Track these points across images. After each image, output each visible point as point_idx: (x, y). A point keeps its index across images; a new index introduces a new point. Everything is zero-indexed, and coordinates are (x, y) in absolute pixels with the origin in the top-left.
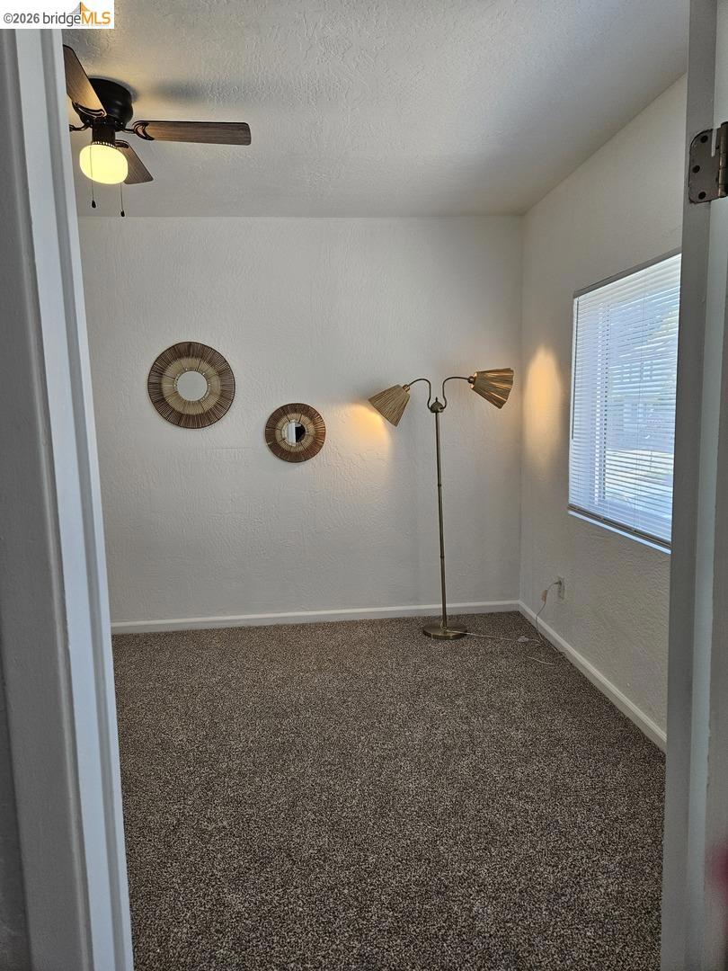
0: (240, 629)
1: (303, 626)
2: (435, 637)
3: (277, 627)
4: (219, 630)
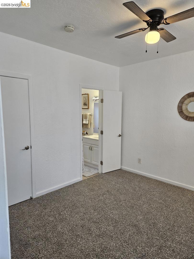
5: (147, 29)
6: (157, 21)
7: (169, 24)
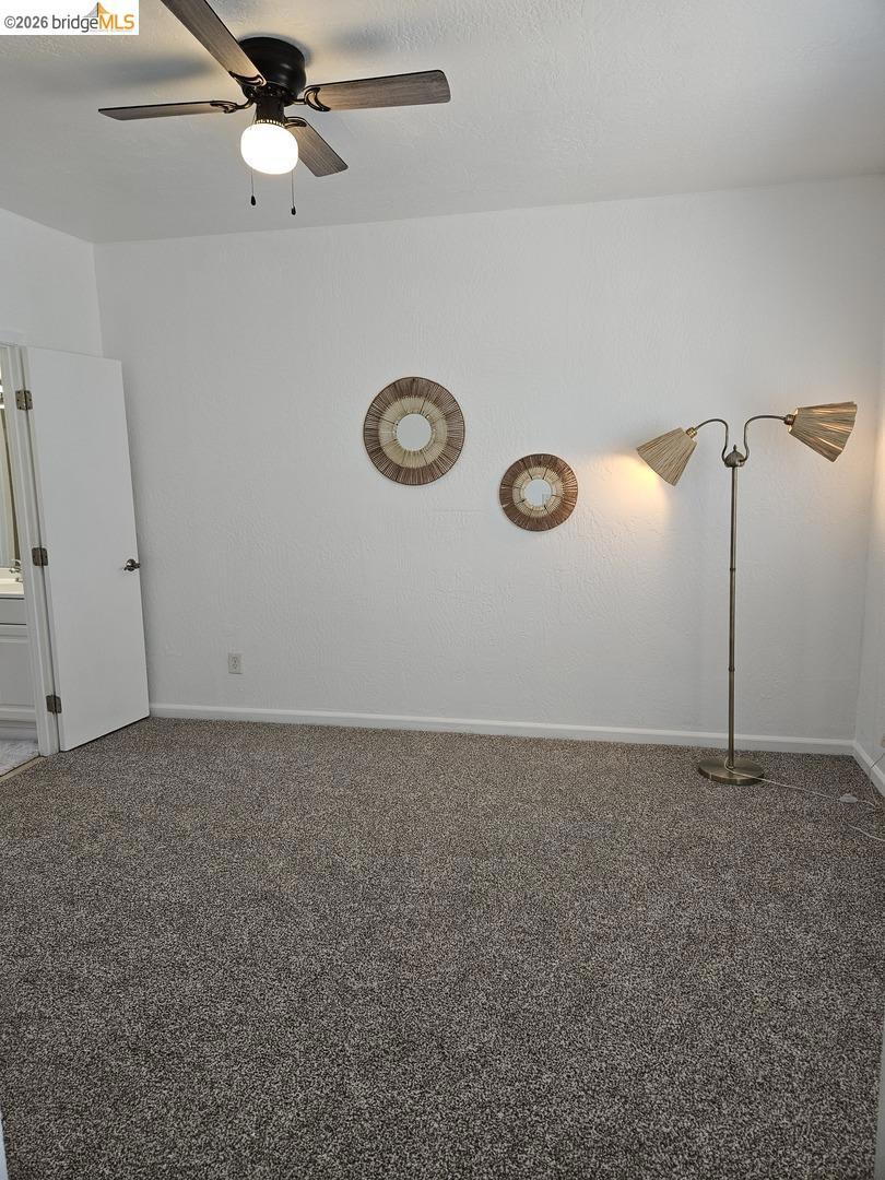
0: (460, 735)
1: (538, 742)
2: (716, 779)
3: (505, 739)
4: (435, 734)
5: (242, 107)
6: (282, 88)
7: (327, 109)
